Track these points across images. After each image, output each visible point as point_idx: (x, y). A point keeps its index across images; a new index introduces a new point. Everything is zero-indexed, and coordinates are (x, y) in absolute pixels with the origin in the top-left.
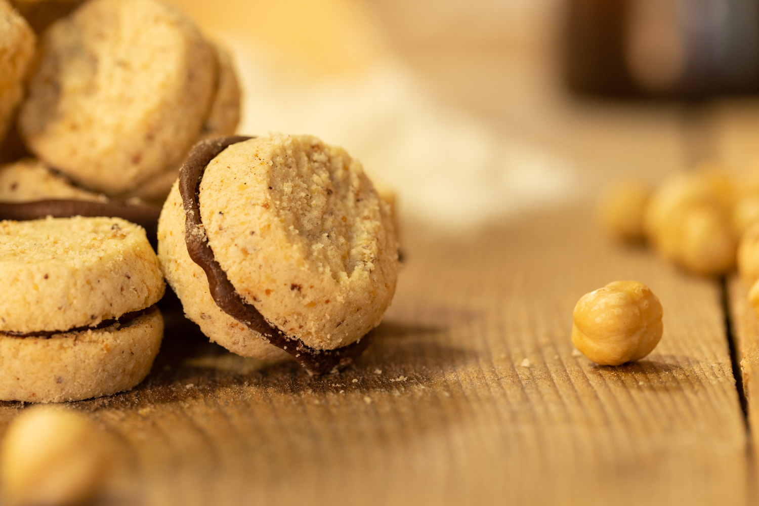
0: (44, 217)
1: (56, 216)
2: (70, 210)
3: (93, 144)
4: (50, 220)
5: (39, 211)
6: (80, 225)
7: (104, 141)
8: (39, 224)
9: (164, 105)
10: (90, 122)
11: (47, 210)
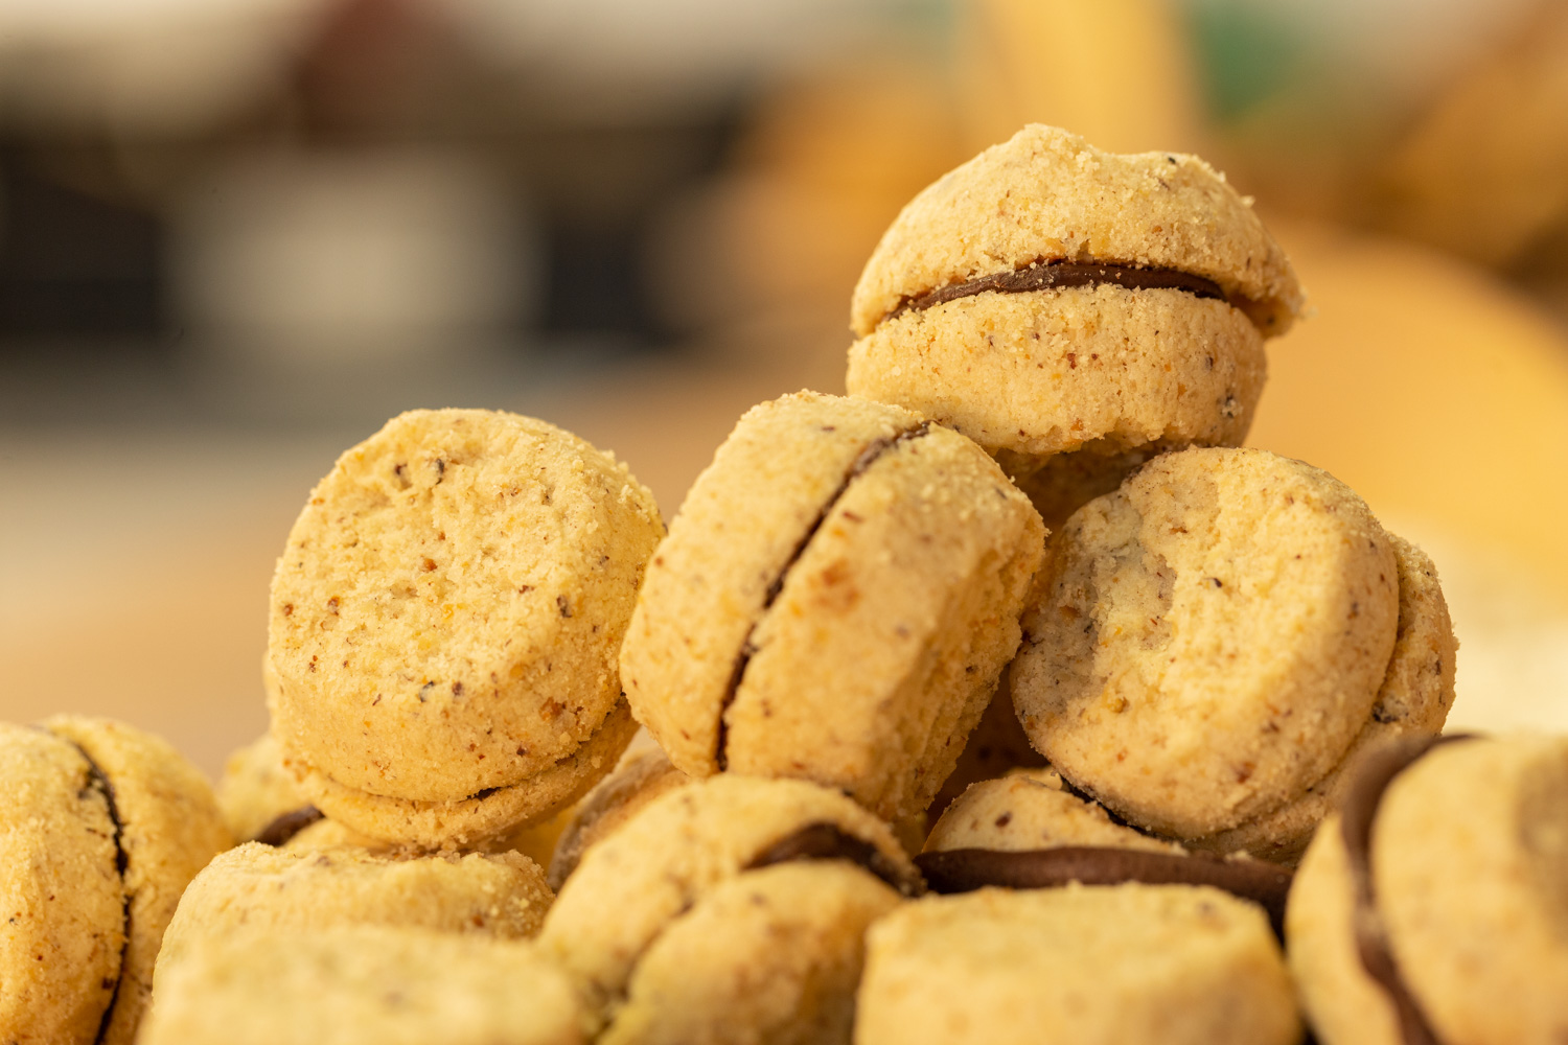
0: (1062, 882)
1: (1088, 882)
2: (1114, 870)
3: (1159, 741)
4: (1075, 890)
5: (1051, 870)
6: (1134, 901)
7: (1182, 736)
8: (1054, 896)
9: (1302, 664)
10: (1153, 696)
11: (1070, 870)
